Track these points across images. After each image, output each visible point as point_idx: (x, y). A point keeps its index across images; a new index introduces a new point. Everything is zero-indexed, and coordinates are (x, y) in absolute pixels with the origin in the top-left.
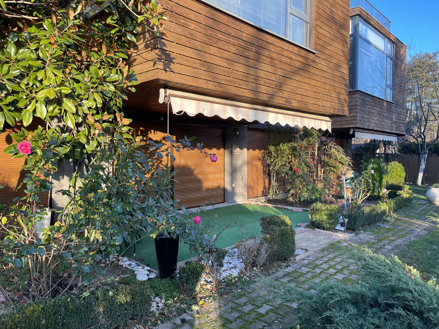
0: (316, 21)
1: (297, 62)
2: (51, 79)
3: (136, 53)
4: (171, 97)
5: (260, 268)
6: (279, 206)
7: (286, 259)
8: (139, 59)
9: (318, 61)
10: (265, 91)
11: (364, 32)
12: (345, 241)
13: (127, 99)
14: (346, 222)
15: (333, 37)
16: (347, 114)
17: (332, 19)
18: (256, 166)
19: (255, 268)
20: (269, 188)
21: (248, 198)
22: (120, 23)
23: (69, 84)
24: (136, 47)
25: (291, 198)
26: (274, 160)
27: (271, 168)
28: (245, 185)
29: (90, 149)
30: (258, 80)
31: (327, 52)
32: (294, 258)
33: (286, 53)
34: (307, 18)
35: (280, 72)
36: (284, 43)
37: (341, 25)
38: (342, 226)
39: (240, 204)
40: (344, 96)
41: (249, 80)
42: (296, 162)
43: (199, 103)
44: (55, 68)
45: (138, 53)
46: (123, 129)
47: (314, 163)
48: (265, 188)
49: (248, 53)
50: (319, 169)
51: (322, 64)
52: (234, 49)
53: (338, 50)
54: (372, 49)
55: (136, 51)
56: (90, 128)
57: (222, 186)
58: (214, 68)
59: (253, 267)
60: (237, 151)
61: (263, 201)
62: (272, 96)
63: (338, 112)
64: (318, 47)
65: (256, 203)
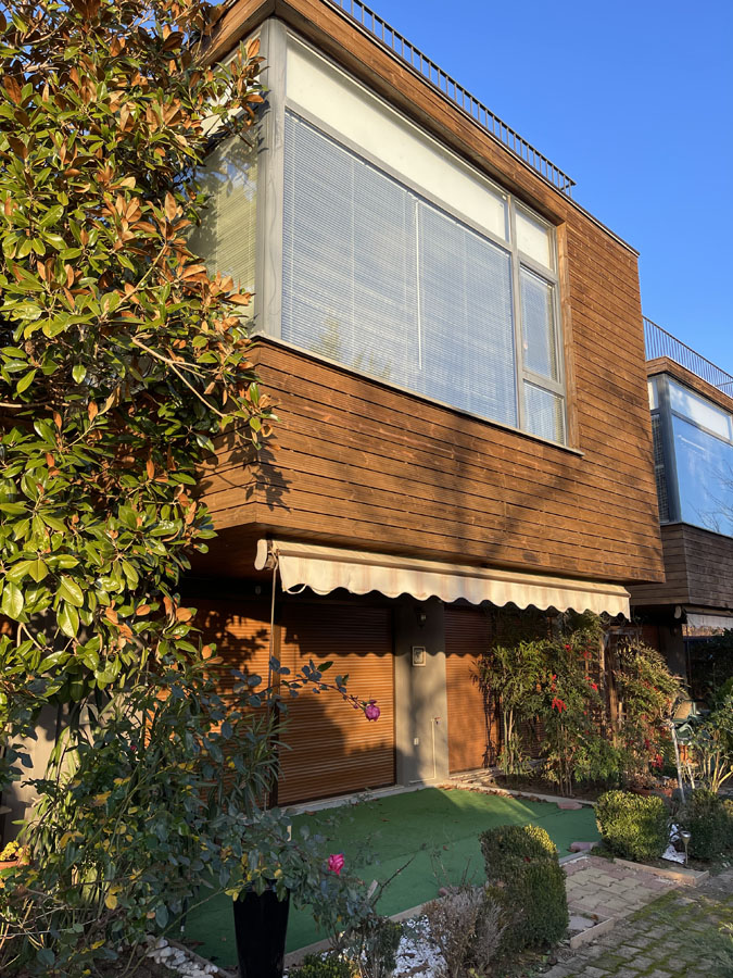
0: (578, 392)
1: (545, 473)
2: (42, 540)
3: (213, 470)
4: (280, 557)
5: (485, 969)
6: (524, 794)
7: (546, 945)
8: (217, 482)
9: (588, 470)
10: (478, 537)
11: (682, 403)
12: (687, 891)
13: (189, 567)
14: (686, 842)
15: (616, 421)
16: (663, 579)
17: (610, 388)
18: (468, 692)
19: (472, 971)
20: (499, 746)
21: (451, 773)
22: (185, 416)
23: (76, 544)
24: (213, 459)
25: (551, 772)
26: (508, 680)
27: (502, 699)
28: (444, 741)
29: (104, 681)
30: (463, 514)
31: (607, 452)
32: (567, 941)
33: (519, 458)
34: (559, 388)
35: (509, 497)
36: (516, 438)
37: (631, 399)
38: (678, 851)
39: (433, 788)
40: (653, 541)
41: (444, 515)
42: (557, 686)
43: (339, 566)
44: (49, 515)
45: (217, 471)
46: (177, 632)
47: (599, 687)
48: (489, 747)
49: (440, 461)
50: (613, 700)
51: (599, 477)
52: (411, 455)
53: (629, 446)
54: (702, 437)
55: (213, 466)
56: (108, 635)
57: (390, 743)
58: (371, 495)
59: (468, 966)
60: (424, 658)
61: (486, 780)
62: (496, 546)
63: (642, 574)
64: (586, 443)
65: (471, 786)
